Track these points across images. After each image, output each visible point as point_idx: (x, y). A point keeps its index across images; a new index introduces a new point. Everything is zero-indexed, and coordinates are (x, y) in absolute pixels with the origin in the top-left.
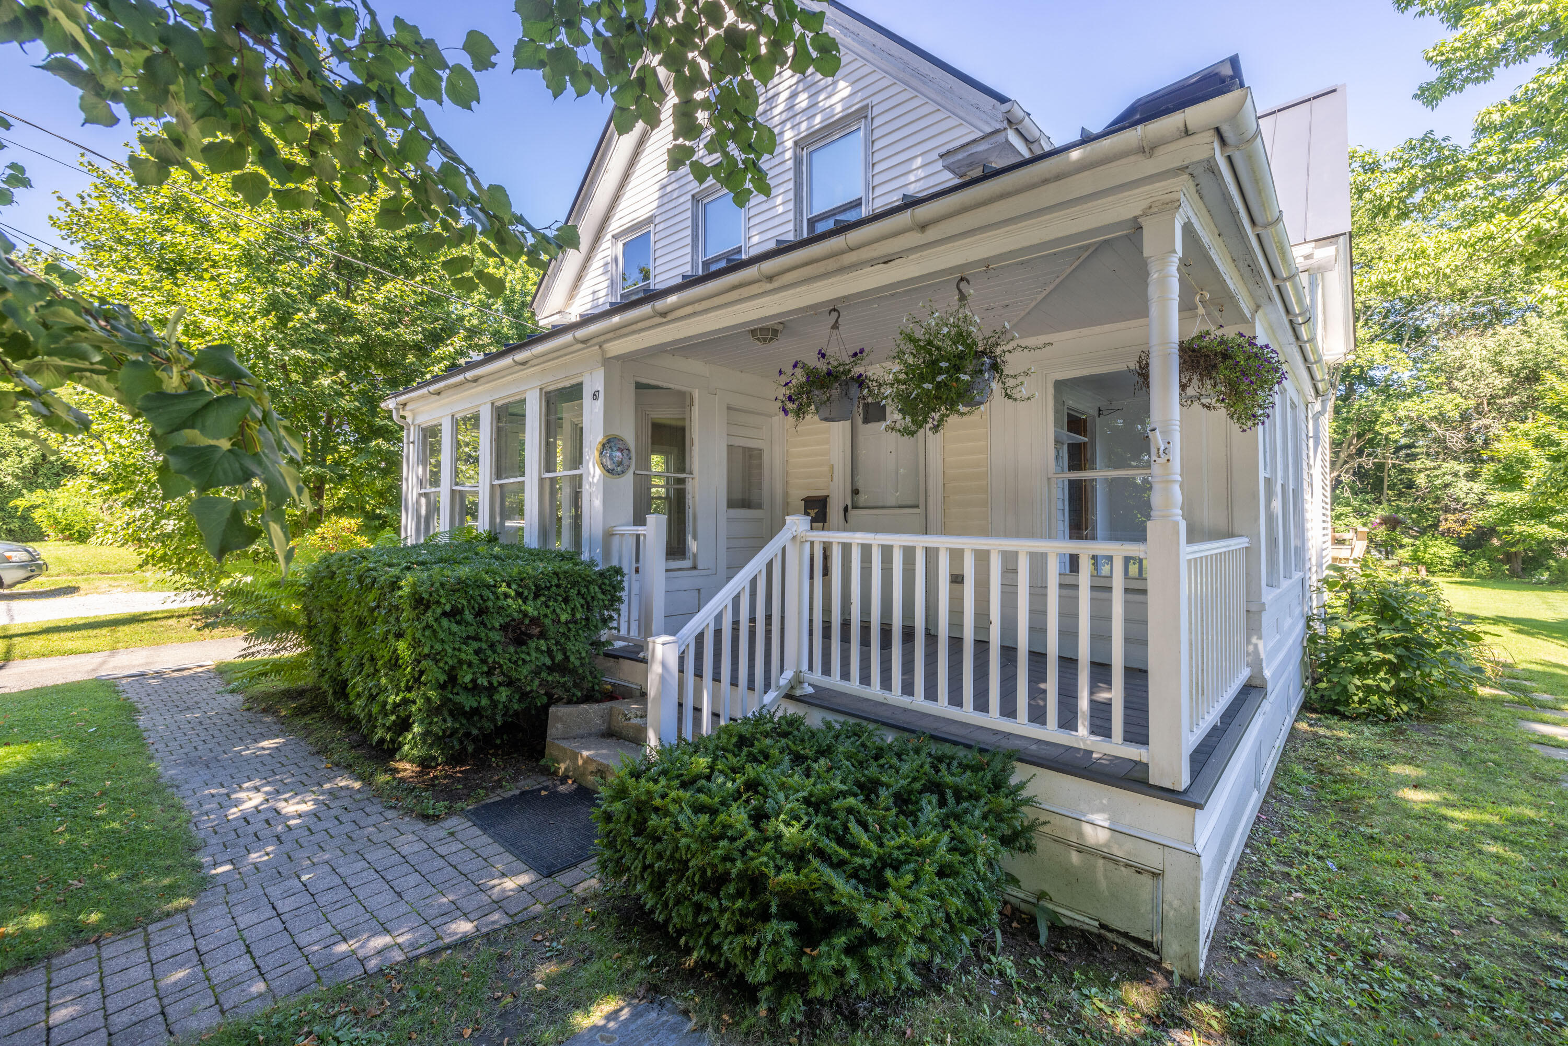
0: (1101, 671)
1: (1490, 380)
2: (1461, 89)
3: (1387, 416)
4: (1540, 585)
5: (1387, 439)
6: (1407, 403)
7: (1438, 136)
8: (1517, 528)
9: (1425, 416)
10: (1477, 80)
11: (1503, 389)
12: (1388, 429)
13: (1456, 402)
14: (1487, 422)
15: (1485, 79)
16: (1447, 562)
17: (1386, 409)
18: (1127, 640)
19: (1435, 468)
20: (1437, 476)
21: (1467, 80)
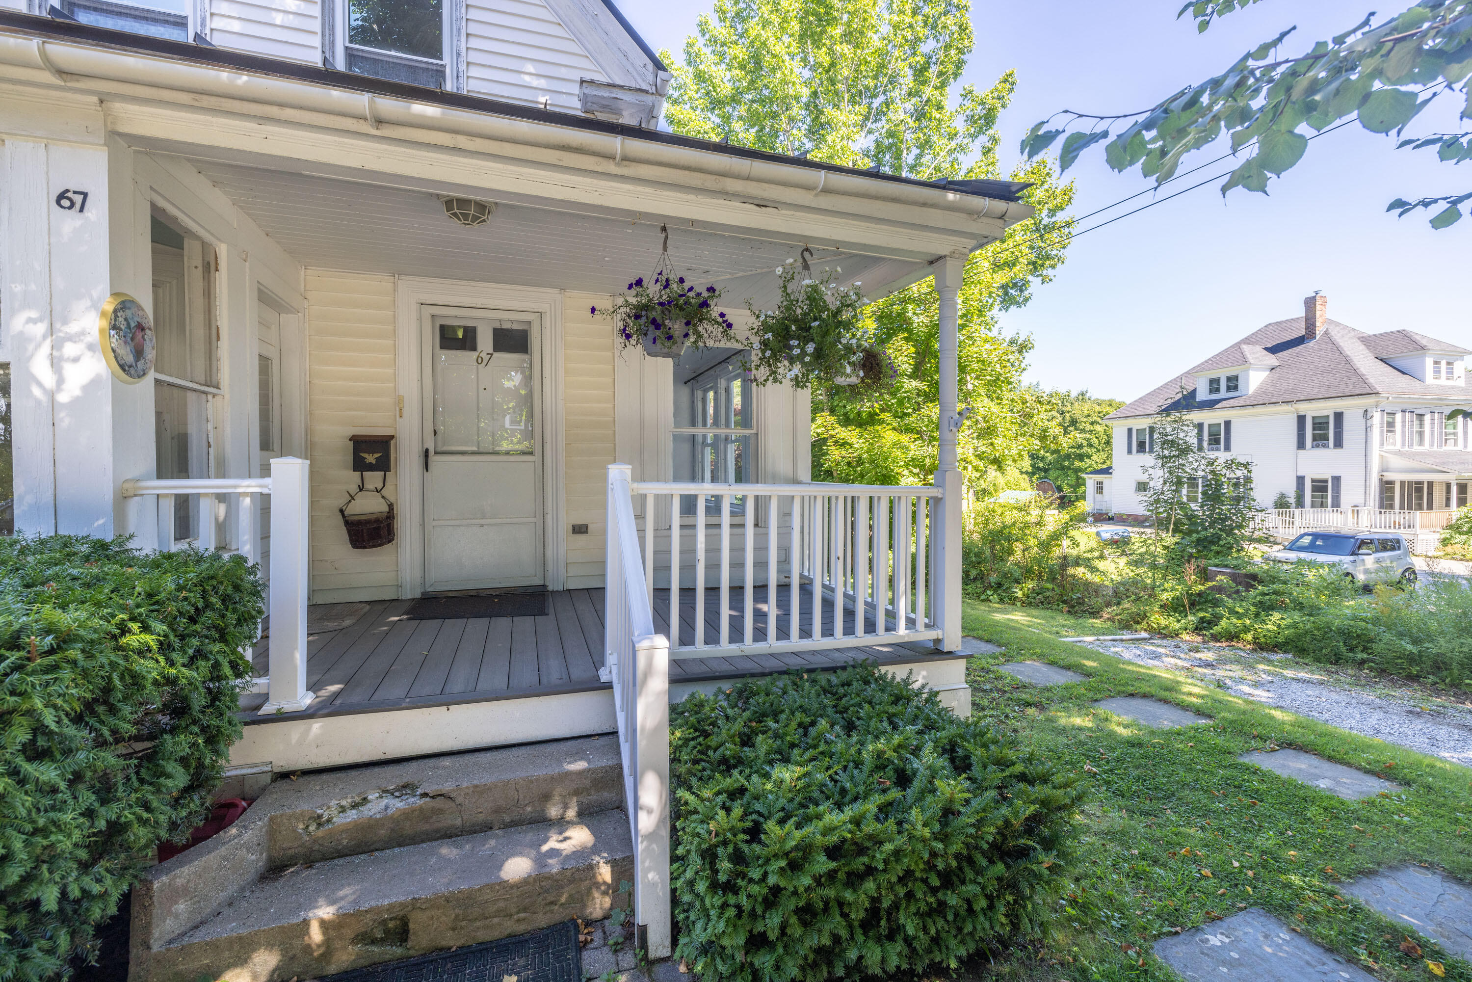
0: (761, 590)
18: (732, 565)
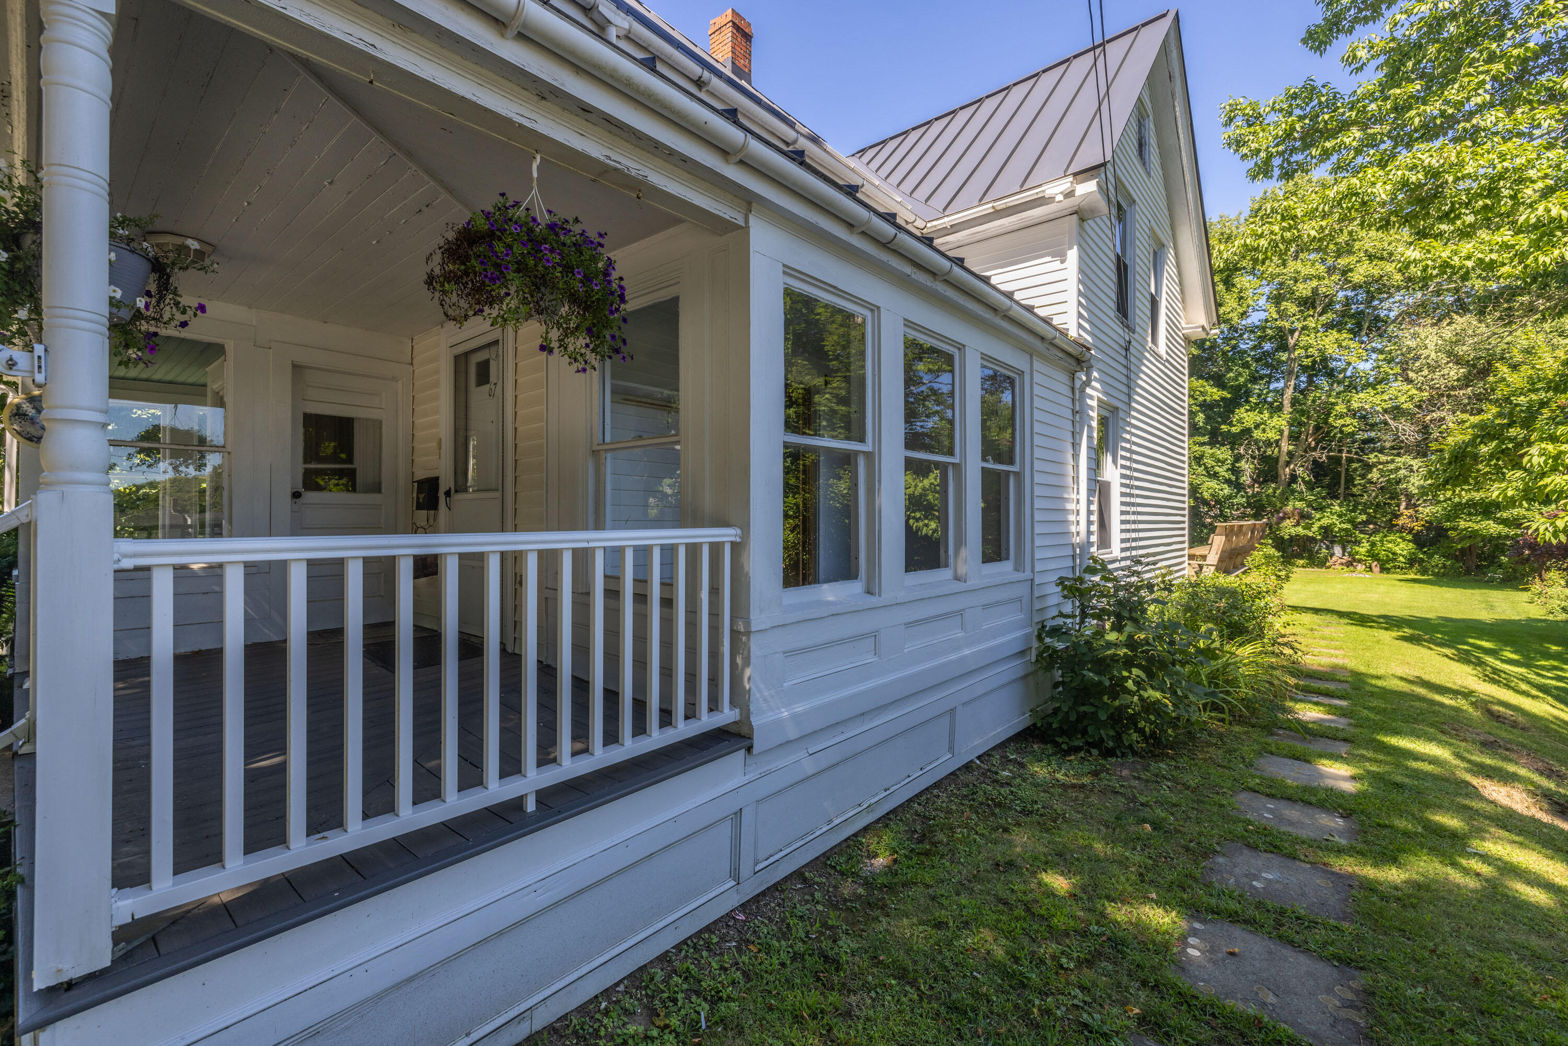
1: (1446, 371)
2: (1350, 31)
3: (1340, 408)
4: (1490, 584)
5: (1341, 432)
6: (1361, 395)
7: (1319, 84)
8: (1462, 524)
9: (1379, 408)
10: (1366, 20)
11: (1458, 380)
12: (1341, 422)
13: (1410, 393)
14: (1443, 414)
15: (1374, 19)
16: (1401, 559)
17: (1340, 401)
19: (1387, 462)
20: (1391, 471)
21: (1356, 20)
